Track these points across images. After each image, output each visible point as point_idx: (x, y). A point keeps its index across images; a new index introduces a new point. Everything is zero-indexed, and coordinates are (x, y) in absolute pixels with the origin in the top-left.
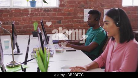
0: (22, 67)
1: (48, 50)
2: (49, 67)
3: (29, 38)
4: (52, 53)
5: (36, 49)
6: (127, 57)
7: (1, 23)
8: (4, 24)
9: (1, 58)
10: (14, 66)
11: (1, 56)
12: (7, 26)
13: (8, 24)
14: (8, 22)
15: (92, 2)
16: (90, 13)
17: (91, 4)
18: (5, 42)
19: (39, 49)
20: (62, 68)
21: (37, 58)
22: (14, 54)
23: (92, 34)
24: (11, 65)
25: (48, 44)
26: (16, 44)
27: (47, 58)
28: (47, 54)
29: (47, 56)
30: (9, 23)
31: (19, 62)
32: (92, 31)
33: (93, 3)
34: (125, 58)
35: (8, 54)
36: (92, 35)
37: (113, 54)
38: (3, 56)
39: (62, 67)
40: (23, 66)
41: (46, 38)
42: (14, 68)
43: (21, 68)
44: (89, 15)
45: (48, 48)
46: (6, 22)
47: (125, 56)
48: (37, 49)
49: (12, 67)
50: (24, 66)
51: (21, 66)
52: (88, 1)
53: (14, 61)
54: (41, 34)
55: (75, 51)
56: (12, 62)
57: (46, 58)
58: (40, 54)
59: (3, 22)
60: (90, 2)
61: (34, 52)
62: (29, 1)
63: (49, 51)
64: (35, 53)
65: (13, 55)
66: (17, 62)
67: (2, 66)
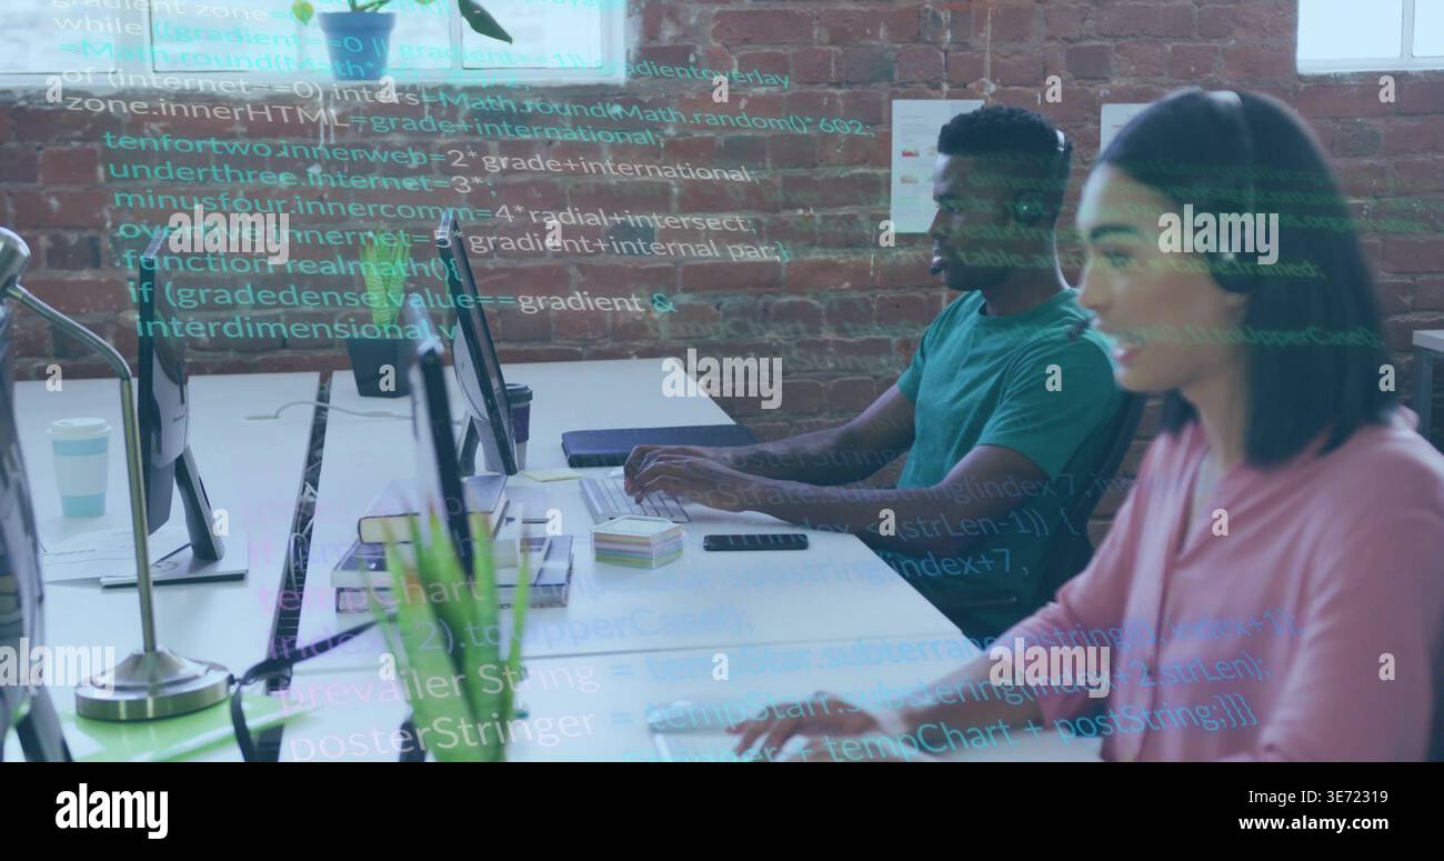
0: (238, 718)
1: (511, 533)
2: (523, 715)
3: (320, 412)
4: (556, 568)
5: (388, 531)
6: (1325, 612)
7: (24, 250)
8: (59, 255)
9: (20, 621)
10: (158, 702)
11: (19, 605)
12: (86, 275)
13: (96, 264)
14: (93, 241)
15: (980, 27)
16: (955, 138)
17: (966, 46)
18: (62, 448)
19: (414, 528)
20: (654, 730)
21: (392, 619)
22: (155, 575)
23: (972, 361)
24: (123, 697)
25: (510, 469)
26: (182, 470)
27: (507, 620)
28: (504, 576)
29: (503, 596)
30: (107, 244)
31: (213, 667)
32: (975, 338)
33: (988, 31)
34: (1312, 629)
35: (95, 581)
36: (973, 372)
37: (1182, 576)
38: (41, 599)
39: (655, 717)
40: (246, 706)
41: (491, 409)
42: (152, 732)
43: (229, 729)
44: (942, 160)
45: (517, 511)
46: (73, 238)
47: (1302, 601)
48: (401, 530)
49: (137, 717)
50: (260, 709)
51: (225, 710)
52: (936, 19)
53: (160, 656)
54: (433, 369)
55: (800, 544)
56: (136, 661)
57: (495, 621)
58: (424, 577)
59: (44, 242)
60: (953, 25)
61: (371, 555)
62: (315, 20)
63: (528, 543)
64: (381, 566)
65: (144, 586)
66: (188, 668)
67: (24, 709)
